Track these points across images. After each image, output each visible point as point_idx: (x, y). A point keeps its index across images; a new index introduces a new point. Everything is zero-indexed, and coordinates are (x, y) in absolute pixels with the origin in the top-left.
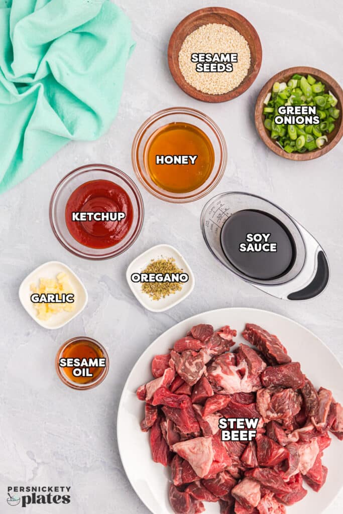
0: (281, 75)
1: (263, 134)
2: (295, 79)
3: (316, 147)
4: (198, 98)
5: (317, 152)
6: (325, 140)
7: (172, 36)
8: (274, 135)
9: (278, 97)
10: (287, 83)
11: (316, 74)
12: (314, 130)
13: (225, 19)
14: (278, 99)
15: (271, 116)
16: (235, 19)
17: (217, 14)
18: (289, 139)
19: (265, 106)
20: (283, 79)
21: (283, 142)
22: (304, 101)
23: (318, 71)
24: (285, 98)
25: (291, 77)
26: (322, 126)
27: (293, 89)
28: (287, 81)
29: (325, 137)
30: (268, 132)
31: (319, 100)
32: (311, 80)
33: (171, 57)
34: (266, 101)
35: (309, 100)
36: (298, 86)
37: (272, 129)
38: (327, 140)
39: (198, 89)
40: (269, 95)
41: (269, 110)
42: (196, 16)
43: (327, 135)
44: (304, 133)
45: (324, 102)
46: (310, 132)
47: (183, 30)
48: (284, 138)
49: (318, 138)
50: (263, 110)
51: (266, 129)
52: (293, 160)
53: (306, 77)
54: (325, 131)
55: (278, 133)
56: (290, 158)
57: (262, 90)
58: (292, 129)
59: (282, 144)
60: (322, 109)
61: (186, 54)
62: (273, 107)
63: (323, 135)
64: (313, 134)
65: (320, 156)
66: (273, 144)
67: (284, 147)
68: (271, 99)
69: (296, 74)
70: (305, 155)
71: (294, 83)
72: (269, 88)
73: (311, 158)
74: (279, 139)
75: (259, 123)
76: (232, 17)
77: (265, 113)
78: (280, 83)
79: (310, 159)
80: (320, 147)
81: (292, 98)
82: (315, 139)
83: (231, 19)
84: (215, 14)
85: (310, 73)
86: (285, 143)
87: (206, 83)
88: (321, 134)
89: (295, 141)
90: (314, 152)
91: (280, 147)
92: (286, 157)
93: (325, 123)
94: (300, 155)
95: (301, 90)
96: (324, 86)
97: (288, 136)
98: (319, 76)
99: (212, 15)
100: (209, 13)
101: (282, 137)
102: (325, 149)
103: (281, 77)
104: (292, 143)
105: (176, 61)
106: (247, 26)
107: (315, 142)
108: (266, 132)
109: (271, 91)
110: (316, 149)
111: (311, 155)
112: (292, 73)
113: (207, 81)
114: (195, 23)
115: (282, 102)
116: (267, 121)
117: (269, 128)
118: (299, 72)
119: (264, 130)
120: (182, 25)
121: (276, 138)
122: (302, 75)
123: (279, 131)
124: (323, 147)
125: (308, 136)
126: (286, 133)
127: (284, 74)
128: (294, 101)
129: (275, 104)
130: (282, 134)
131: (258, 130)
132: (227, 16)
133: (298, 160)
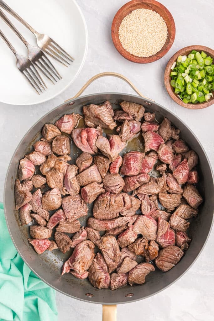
0: (183, 50)
1: (169, 89)
2: (193, 53)
3: (204, 100)
4: (131, 60)
5: (205, 104)
6: (211, 96)
7: (115, 18)
8: (177, 91)
9: (180, 65)
10: (187, 56)
11: (207, 51)
12: (204, 88)
13: (151, 7)
14: (180, 67)
15: (175, 78)
16: (157, 7)
17: (145, 3)
18: (187, 94)
19: (171, 71)
20: (185, 53)
21: (183, 96)
22: (198, 69)
23: (209, 49)
24: (186, 66)
25: (190, 52)
26: (210, 86)
27: (191, 60)
28: (187, 54)
29: (211, 94)
30: (173, 89)
31: (209, 69)
32: (204, 55)
33: (114, 32)
34: (173, 68)
35: (202, 68)
36: (195, 58)
37: (175, 87)
38: (212, 96)
39: (131, 53)
40: (175, 64)
41: (174, 74)
42: (131, 5)
43: (212, 93)
44: (197, 91)
45: (212, 70)
46: (201, 90)
47: (122, 14)
48: (183, 93)
49: (206, 94)
50: (170, 73)
51: (171, 86)
52: (188, 108)
53: (200, 53)
54: (212, 90)
55: (179, 89)
56: (187, 107)
57: (170, 60)
58: (189, 87)
59: (182, 97)
60: (210, 75)
61: (123, 29)
62: (177, 72)
63: (210, 92)
64: (203, 92)
65: (207, 107)
66: (175, 97)
67: (183, 99)
68: (176, 66)
69: (194, 50)
70: (197, 105)
71: (192, 56)
72: (175, 59)
73: (201, 107)
74: (180, 93)
75: (167, 82)
76: (155, 6)
77: (171, 76)
78: (182, 56)
79: (200, 109)
80: (207, 101)
81: (190, 67)
82: (204, 95)
83: (155, 7)
84: (144, 3)
85: (203, 50)
86: (184, 97)
87: (136, 49)
88: (208, 92)
89: (190, 95)
90: (203, 103)
91: (181, 100)
92: (184, 106)
93: (212, 85)
94: (194, 105)
95: (197, 61)
96: (212, 59)
97: (186, 92)
98: (209, 52)
99: (142, 4)
100: (140, 2)
101: (182, 93)
102: (210, 102)
103: (183, 52)
104: (189, 97)
105: (117, 35)
106: (166, 12)
107: (204, 97)
108: (171, 88)
109: (176, 61)
110: (205, 102)
111: (201, 105)
112: (191, 49)
113: (137, 48)
114: (130, 9)
115: (183, 69)
116: (173, 81)
117: (173, 86)
118: (196, 48)
119: (170, 87)
120: (122, 10)
121: (178, 93)
122: (197, 51)
123: (180, 89)
124: (209, 100)
125: (199, 92)
126: (185, 90)
127: (186, 50)
128: (191, 69)
129: (178, 69)
130: (182, 91)
131: (166, 86)
132: (152, 4)
133: (192, 109)
